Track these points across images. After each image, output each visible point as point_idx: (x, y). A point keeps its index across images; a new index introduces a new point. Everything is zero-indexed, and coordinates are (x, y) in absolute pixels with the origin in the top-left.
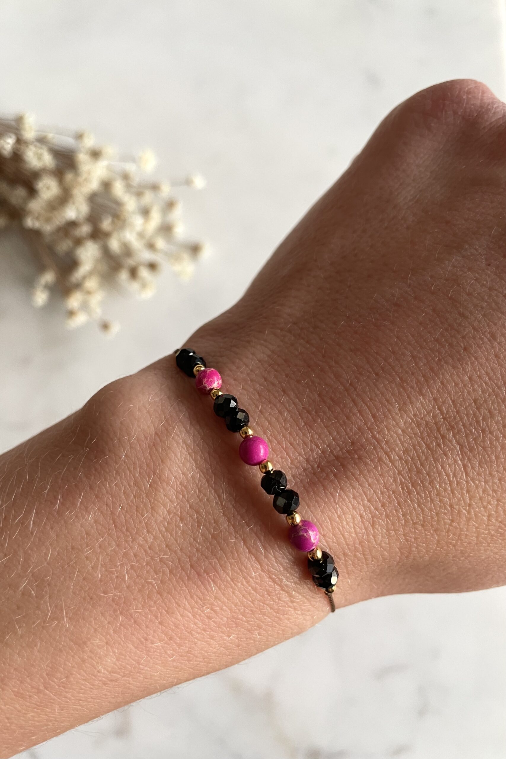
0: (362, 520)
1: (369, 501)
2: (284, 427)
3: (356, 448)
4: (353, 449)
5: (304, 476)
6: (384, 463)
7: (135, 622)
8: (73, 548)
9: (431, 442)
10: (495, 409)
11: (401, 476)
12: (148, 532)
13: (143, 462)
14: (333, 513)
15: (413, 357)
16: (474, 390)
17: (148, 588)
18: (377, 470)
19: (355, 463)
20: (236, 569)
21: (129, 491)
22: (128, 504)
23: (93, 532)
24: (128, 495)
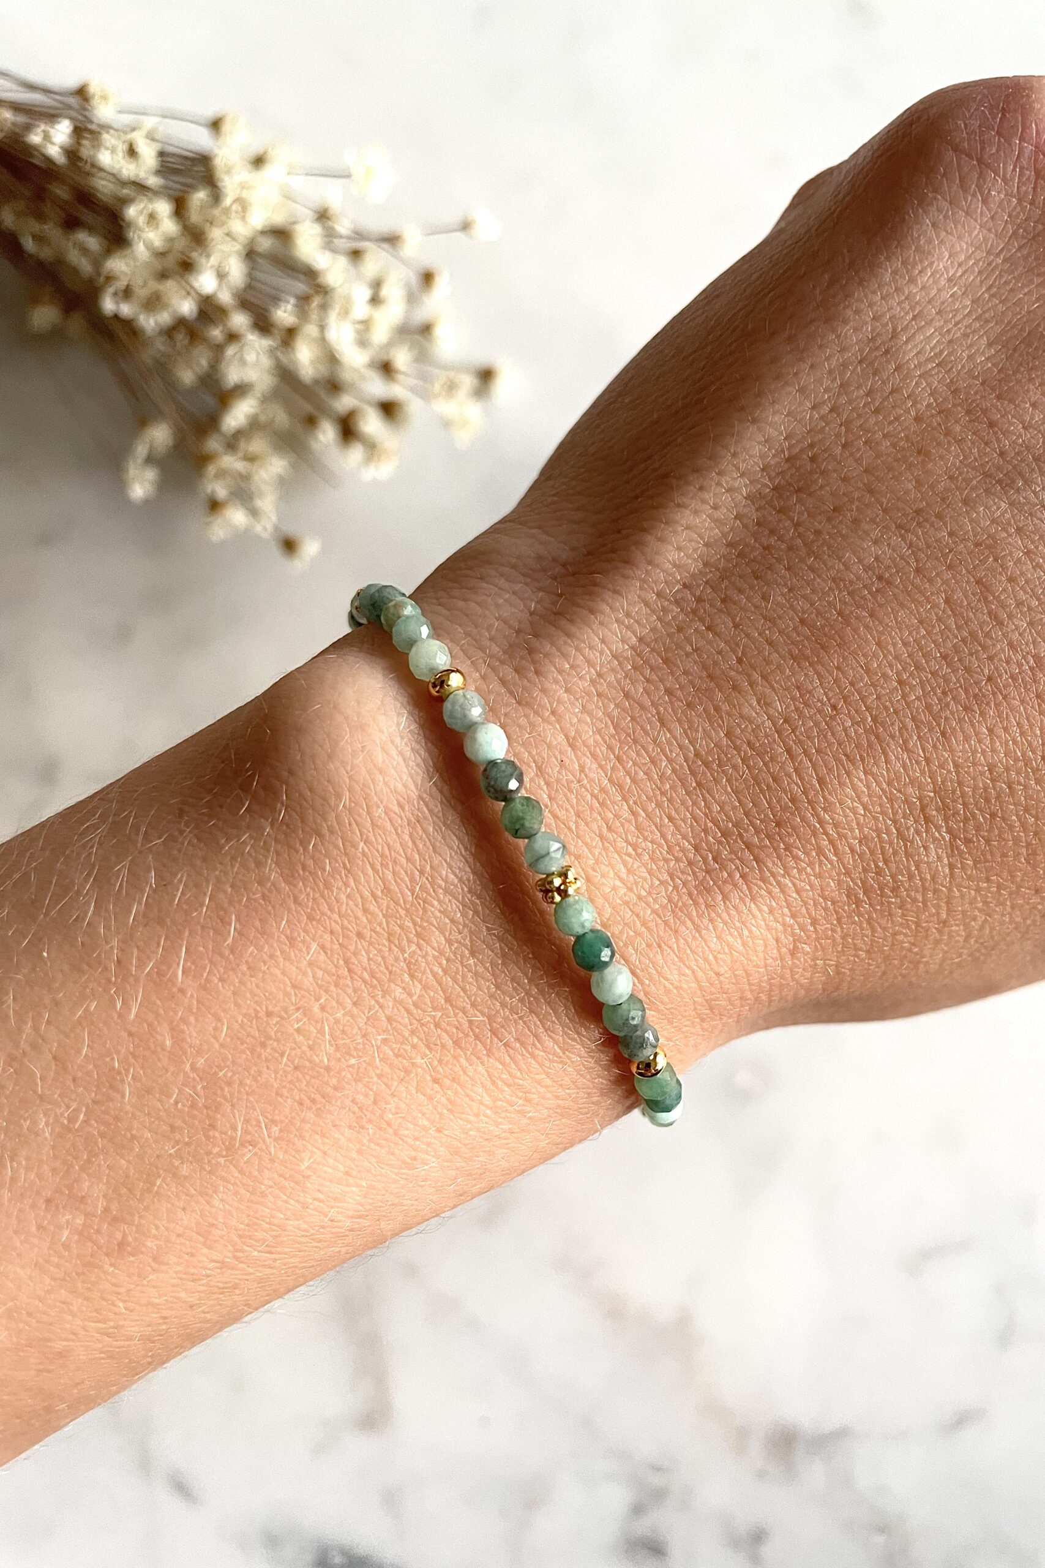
3: (783, 832)
4: (778, 834)
12: (412, 977)
13: (399, 855)
19: (780, 857)
21: (373, 907)
22: (372, 930)
23: (308, 982)
24: (372, 914)
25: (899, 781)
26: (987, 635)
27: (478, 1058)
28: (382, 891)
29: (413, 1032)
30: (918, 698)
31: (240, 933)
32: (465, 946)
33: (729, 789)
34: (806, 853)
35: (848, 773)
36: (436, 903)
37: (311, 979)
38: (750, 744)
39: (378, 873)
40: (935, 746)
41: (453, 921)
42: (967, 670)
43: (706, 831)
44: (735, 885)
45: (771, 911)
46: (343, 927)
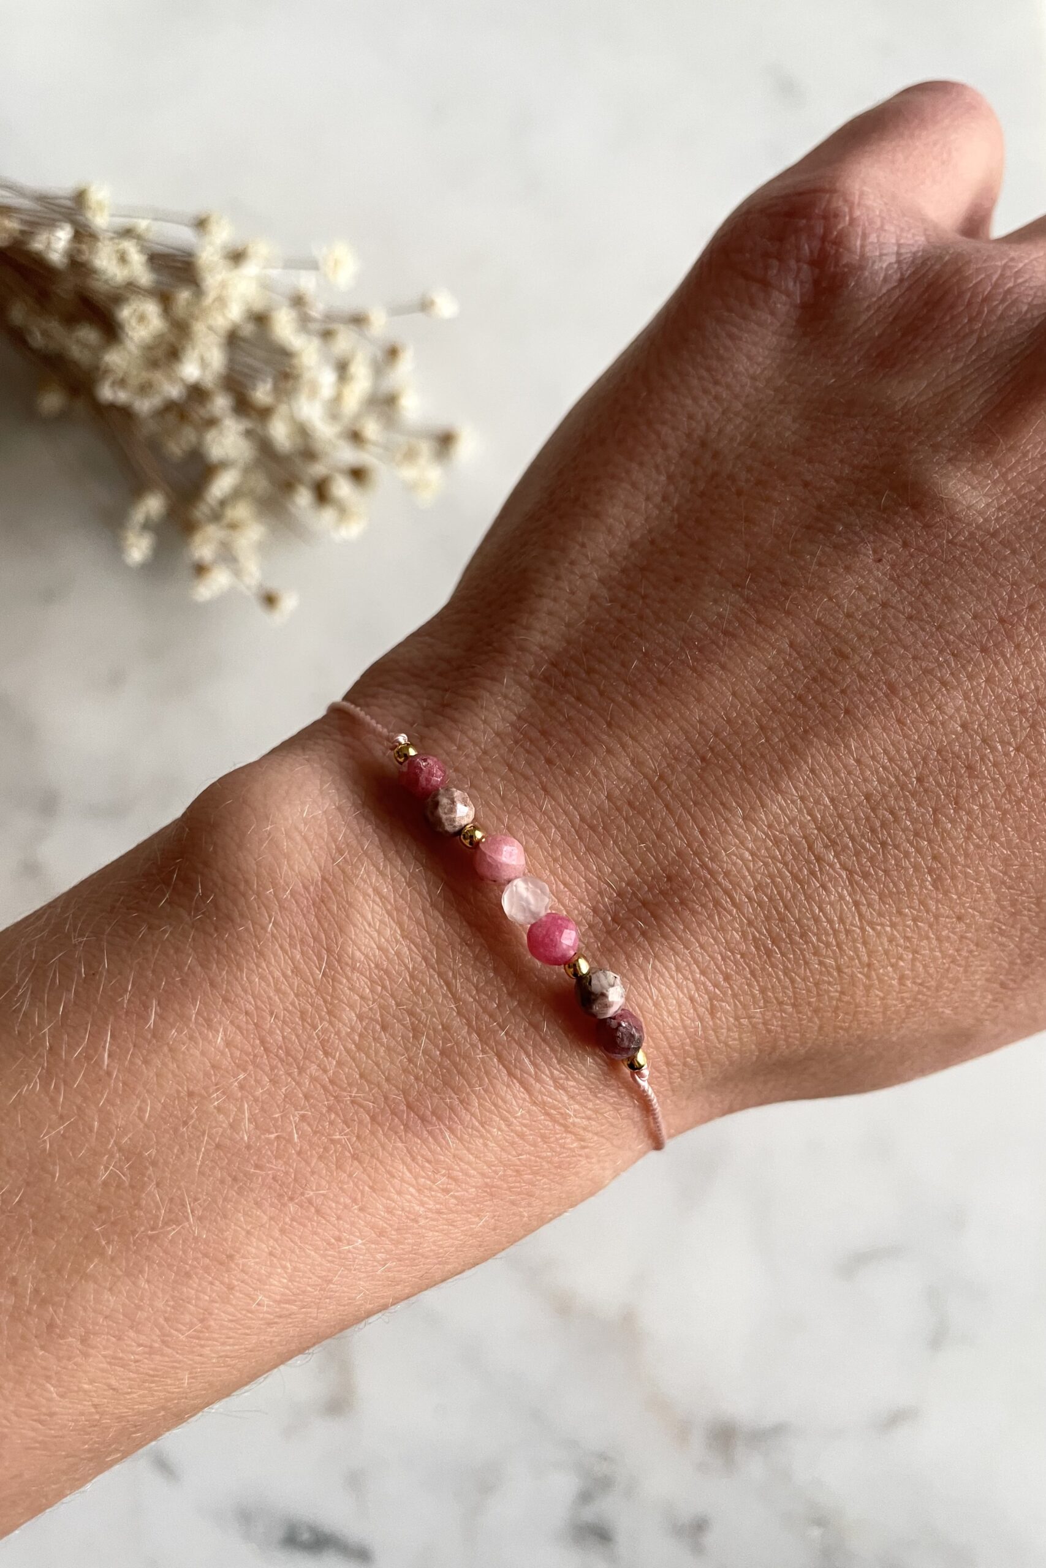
0: (694, 1005)
1: (703, 973)
2: (551, 856)
3: (675, 886)
4: (671, 888)
5: (590, 937)
6: (725, 909)
7: (318, 1211)
8: (191, 1094)
9: (800, 870)
10: (901, 808)
11: (753, 929)
12: (326, 1054)
13: (306, 934)
14: (645, 999)
15: (762, 727)
16: (865, 780)
17: (335, 1151)
18: (713, 922)
19: (676, 912)
20: (488, 1104)
21: (285, 987)
22: (285, 1009)
23: (226, 1062)
24: (285, 993)
25: (779, 823)
26: (835, 670)
27: (396, 1133)
28: (292, 972)
29: (330, 1109)
30: (782, 740)
31: (161, 1017)
32: (377, 1022)
33: (617, 850)
34: (703, 906)
35: (727, 821)
36: (345, 981)
37: (229, 1059)
38: (630, 804)
39: (287, 954)
40: (806, 784)
41: (362, 998)
42: (823, 706)
43: (600, 893)
44: (638, 945)
45: (678, 969)
46: (257, 1008)
